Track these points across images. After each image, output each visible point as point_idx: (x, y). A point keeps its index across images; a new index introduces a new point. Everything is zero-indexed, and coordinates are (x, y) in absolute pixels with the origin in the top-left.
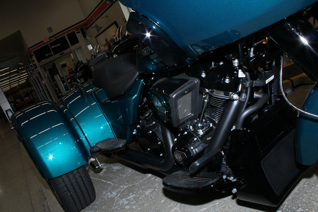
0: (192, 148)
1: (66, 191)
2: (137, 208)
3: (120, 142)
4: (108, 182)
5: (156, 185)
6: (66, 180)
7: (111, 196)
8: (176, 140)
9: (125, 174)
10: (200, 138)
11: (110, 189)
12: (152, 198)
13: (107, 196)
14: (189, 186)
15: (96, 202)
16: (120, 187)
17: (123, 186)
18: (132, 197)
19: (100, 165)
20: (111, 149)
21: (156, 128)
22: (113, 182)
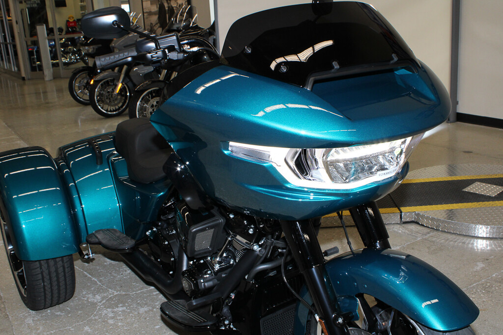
0: (202, 281)
1: (39, 280)
2: (123, 326)
3: (127, 241)
4: (93, 279)
5: (157, 304)
6: (45, 266)
7: (93, 300)
8: (191, 262)
9: (121, 273)
10: (214, 272)
11: (94, 290)
12: (145, 319)
13: (88, 299)
14: (183, 321)
15: (71, 303)
16: (108, 291)
17: (113, 291)
18: (121, 309)
19: (91, 255)
20: (114, 248)
21: (174, 239)
22: (100, 281)
